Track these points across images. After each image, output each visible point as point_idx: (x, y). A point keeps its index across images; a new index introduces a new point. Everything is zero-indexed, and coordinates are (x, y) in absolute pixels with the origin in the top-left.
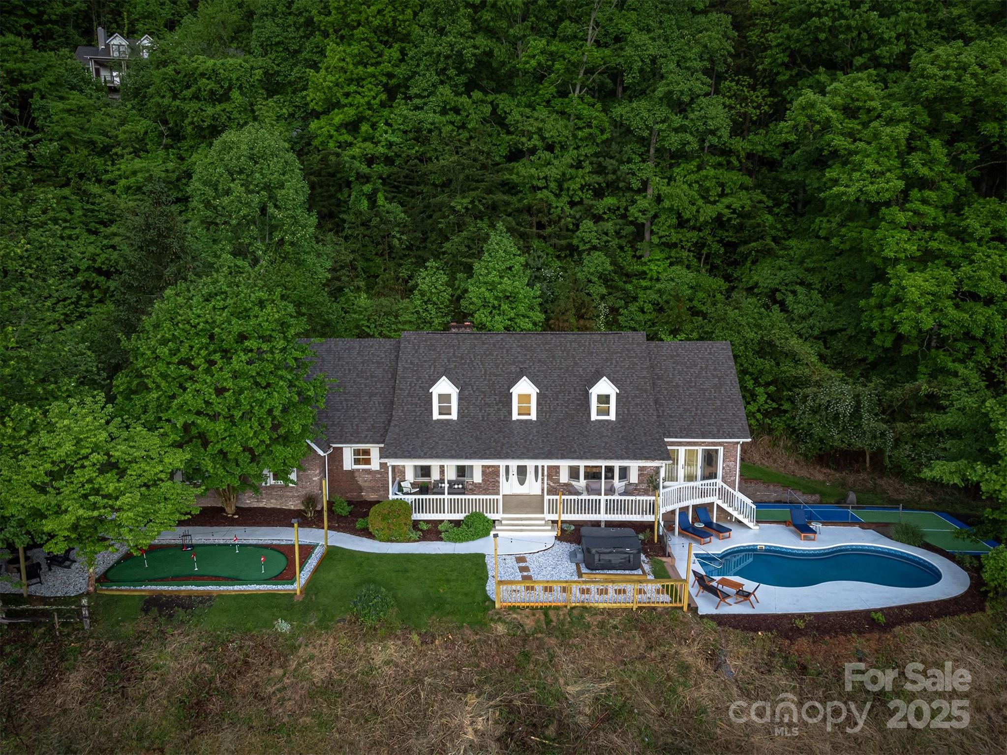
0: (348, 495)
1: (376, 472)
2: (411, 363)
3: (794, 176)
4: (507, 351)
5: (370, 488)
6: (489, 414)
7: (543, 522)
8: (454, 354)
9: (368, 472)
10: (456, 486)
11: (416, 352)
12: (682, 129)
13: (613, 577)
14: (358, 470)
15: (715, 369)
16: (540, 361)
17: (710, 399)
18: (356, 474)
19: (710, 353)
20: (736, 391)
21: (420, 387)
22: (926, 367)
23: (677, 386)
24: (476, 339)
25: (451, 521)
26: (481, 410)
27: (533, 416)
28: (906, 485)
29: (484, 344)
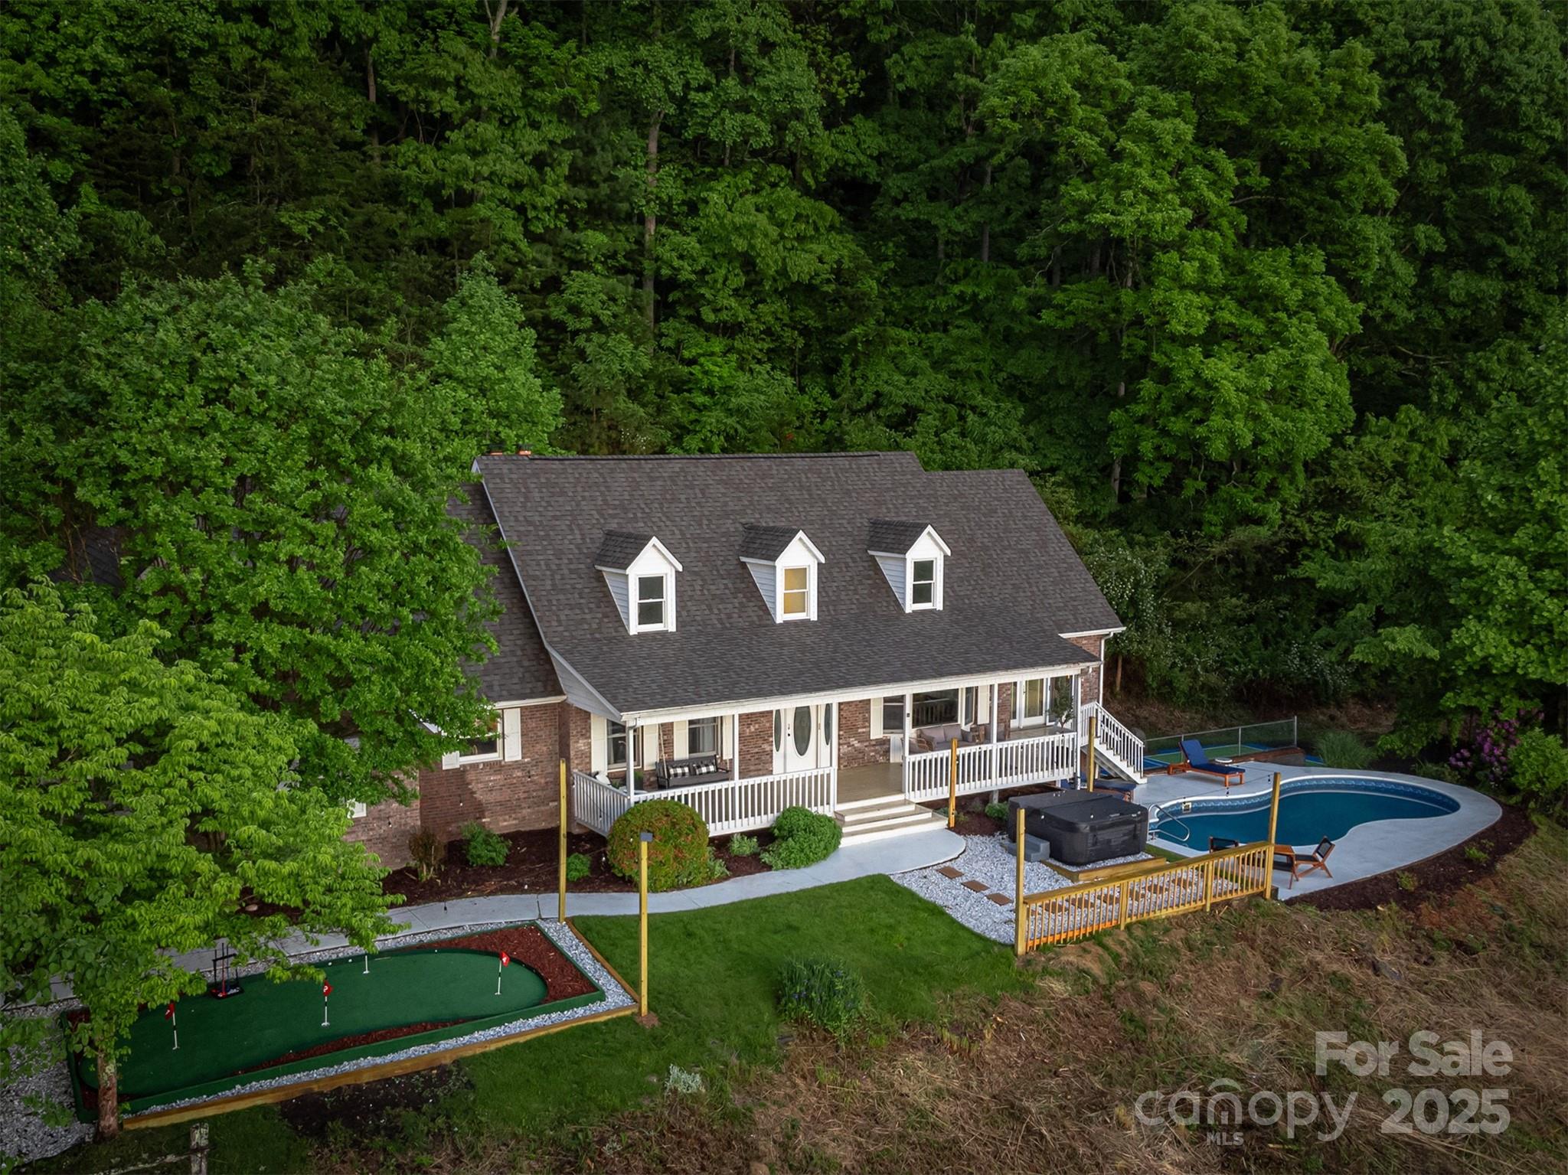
0: (452, 828)
1: (516, 765)
2: (530, 523)
3: (907, 212)
4: (702, 491)
5: (500, 803)
6: (729, 616)
7: (912, 808)
8: (605, 501)
9: (497, 767)
10: (704, 770)
11: (526, 498)
12: (743, 106)
13: (1122, 871)
14: (475, 766)
15: (1025, 517)
16: (769, 509)
17: (1040, 567)
18: (471, 776)
19: (1005, 490)
20: (1068, 550)
21: (571, 571)
22: (1216, 514)
23: (985, 548)
24: (632, 470)
25: (749, 834)
26: (711, 609)
27: (812, 614)
28: (1177, 713)
29: (652, 479)
